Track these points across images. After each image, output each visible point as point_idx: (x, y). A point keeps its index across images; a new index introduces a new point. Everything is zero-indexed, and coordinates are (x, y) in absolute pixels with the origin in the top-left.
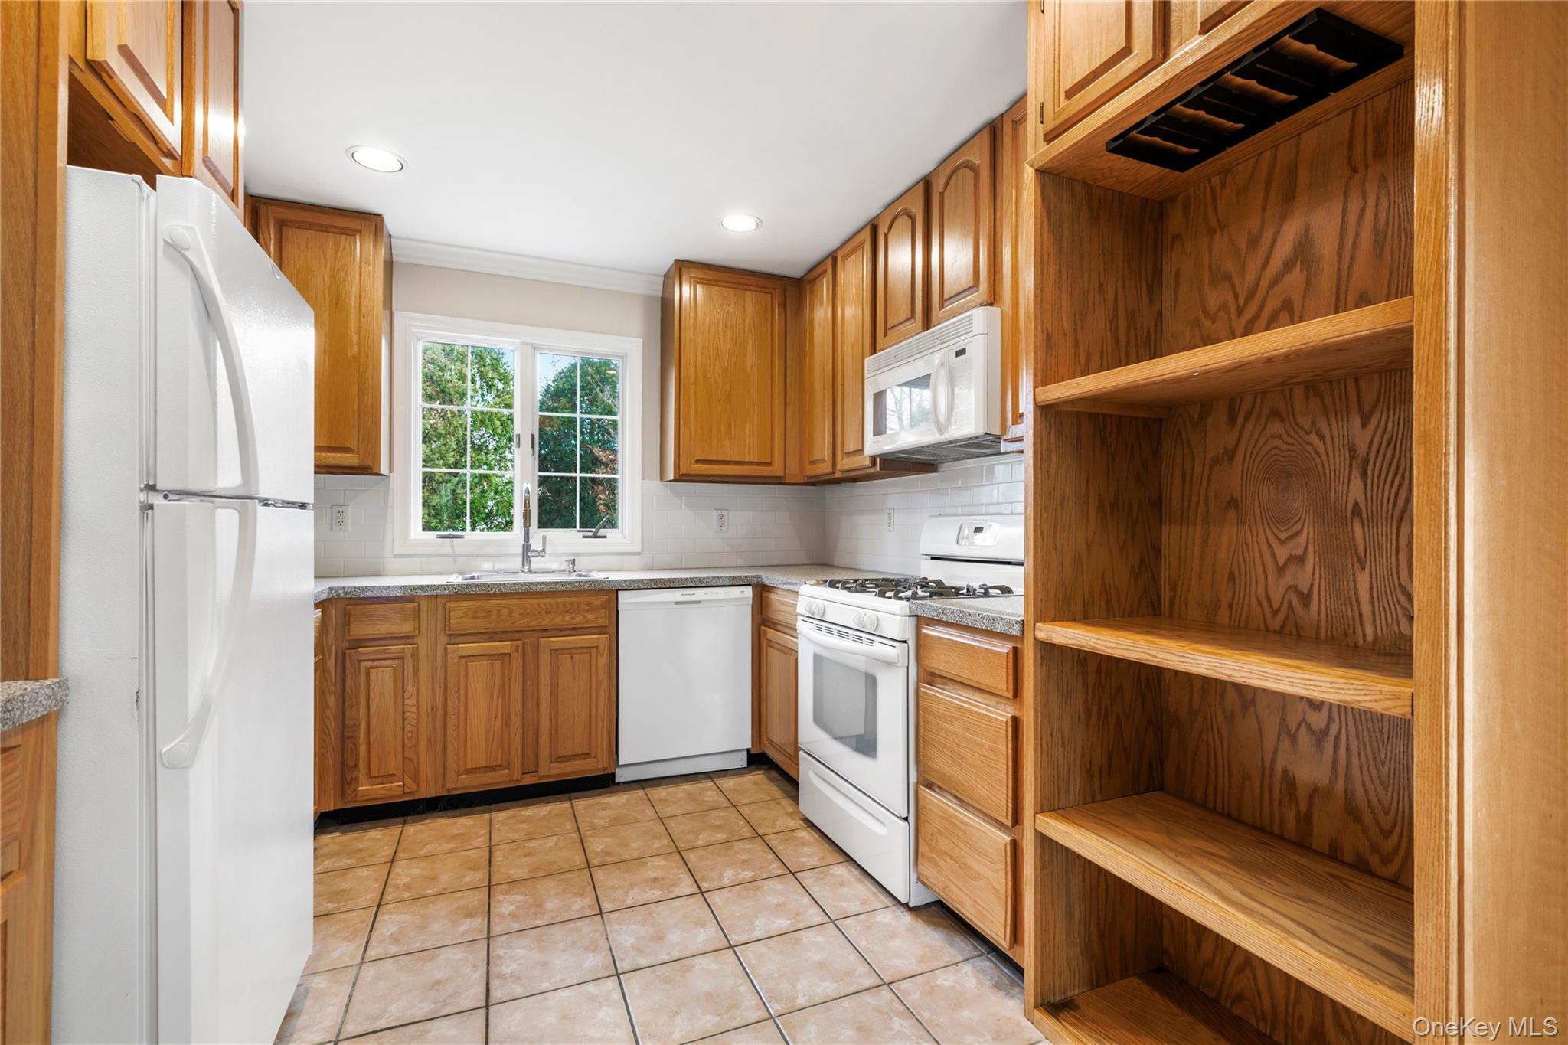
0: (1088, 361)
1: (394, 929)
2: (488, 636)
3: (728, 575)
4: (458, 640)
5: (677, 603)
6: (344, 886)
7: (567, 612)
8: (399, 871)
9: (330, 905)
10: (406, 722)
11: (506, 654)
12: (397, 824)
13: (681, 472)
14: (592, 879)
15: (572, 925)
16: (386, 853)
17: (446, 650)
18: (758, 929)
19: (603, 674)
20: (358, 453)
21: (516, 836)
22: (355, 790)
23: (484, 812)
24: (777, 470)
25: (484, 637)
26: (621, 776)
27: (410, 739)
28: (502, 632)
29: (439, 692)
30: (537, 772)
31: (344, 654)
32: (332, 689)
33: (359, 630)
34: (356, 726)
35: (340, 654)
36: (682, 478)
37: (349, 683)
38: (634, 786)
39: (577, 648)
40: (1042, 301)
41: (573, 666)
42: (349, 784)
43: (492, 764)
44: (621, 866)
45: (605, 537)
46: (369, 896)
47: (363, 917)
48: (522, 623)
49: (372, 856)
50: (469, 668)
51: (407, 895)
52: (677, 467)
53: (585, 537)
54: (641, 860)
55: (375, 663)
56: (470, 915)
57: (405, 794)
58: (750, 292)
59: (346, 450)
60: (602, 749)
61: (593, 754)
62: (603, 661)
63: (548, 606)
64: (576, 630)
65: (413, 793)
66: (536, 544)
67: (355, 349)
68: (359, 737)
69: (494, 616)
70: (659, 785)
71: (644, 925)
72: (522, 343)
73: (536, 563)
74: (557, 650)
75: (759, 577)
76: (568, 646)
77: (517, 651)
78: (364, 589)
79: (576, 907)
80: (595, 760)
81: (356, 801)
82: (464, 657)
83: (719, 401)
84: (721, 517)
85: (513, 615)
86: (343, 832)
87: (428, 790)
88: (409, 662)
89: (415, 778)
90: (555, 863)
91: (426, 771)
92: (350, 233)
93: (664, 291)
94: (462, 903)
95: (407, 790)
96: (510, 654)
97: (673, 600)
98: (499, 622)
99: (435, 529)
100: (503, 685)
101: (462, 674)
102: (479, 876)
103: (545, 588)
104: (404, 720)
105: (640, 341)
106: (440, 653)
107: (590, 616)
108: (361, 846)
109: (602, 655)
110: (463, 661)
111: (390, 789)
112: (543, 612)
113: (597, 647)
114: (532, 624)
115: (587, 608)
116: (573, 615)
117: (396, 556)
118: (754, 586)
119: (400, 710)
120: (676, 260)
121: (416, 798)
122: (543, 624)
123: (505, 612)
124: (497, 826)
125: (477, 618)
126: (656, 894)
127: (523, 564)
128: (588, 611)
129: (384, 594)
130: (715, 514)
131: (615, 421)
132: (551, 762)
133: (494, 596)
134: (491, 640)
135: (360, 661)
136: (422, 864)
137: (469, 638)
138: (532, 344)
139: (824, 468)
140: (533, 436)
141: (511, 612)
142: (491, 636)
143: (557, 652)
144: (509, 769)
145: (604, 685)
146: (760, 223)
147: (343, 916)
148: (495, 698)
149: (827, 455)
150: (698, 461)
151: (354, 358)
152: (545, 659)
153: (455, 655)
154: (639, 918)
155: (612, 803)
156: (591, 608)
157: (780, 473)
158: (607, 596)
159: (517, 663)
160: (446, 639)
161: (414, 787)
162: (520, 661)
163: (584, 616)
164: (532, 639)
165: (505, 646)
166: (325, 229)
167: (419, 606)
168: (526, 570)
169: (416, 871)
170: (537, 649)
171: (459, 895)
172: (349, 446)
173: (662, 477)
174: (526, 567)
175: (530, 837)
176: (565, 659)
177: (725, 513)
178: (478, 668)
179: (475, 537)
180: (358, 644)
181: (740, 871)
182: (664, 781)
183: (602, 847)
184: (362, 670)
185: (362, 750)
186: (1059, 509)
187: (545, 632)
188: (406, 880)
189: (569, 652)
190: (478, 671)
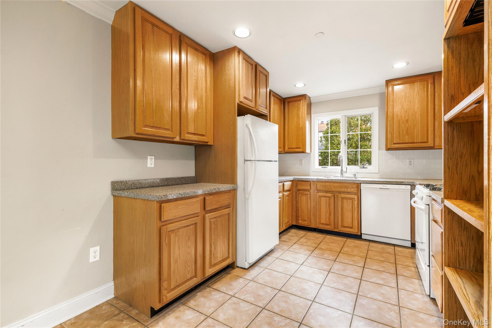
1: (295, 248)
2: (326, 192)
3: (401, 181)
4: (319, 192)
5: (380, 188)
6: (291, 238)
7: (346, 188)
8: (302, 239)
9: (288, 240)
10: (308, 209)
11: (330, 197)
12: (307, 232)
13: (388, 147)
14: (338, 255)
15: (327, 260)
16: (301, 236)
17: (316, 194)
18: (372, 280)
19: (356, 206)
20: (302, 149)
21: (329, 241)
22: (299, 222)
23: (325, 235)
24: (430, 144)
25: (324, 192)
26: (364, 237)
27: (309, 213)
28: (329, 191)
29: (315, 204)
30: (338, 229)
31: (297, 192)
32: (295, 199)
33: (300, 187)
34: (299, 208)
35: (296, 192)
36: (389, 149)
37: (297, 198)
38: (368, 241)
39: (348, 198)
40: (448, 84)
41: (347, 203)
42: (298, 220)
43: (327, 223)
44: (348, 255)
45: (367, 168)
46: (294, 241)
47: (291, 244)
48: (334, 189)
49: (299, 235)
50: (321, 199)
51: (300, 243)
53: (360, 168)
54: (354, 256)
55: (302, 195)
56: (309, 251)
57: (308, 225)
58: (416, 83)
59: (299, 148)
60: (356, 227)
61: (353, 228)
62: (356, 203)
63: (340, 186)
64: (349, 193)
65: (310, 225)
66: (344, 170)
67: (301, 126)
68: (299, 210)
69: (327, 187)
70: (375, 243)
71: (343, 267)
72: (342, 116)
73: (345, 175)
74: (343, 198)
75: (414, 182)
76: (346, 197)
77: (332, 196)
78: (300, 178)
79: (330, 258)
80: (354, 230)
81: (299, 224)
82: (320, 196)
83: (403, 123)
84: (410, 162)
85: (332, 187)
86: (297, 230)
87: (313, 226)
88: (309, 196)
89: (310, 222)
90: (333, 249)
91: (313, 221)
92: (300, 100)
94: (309, 248)
95: (308, 224)
96: (331, 197)
97: (379, 187)
98: (328, 189)
99: (321, 166)
100: (329, 205)
101: (320, 200)
102: (316, 246)
103: (339, 181)
104: (308, 208)
105: (378, 108)
106: (315, 195)
107: (352, 190)
108: (298, 233)
109: (356, 201)
110: (320, 197)
111: (305, 223)
112: (339, 187)
113: (354, 198)
114: (336, 190)
115: (351, 187)
116: (347, 189)
117: (312, 172)
119: (307, 206)
120: (386, 81)
121: (311, 227)
122: (339, 190)
123: (329, 186)
124: (326, 238)
125: (323, 187)
126: (351, 263)
127: (341, 175)
128: (351, 188)
129: (304, 180)
130: (408, 161)
131: (371, 133)
132: (342, 227)
134: (327, 193)
135: (299, 194)
136: (307, 240)
137: (321, 192)
138: (345, 115)
140: (345, 140)
141: (331, 187)
144: (331, 226)
145: (356, 209)
146: (408, 63)
147: (289, 243)
148: (327, 207)
151: (301, 127)
152: (340, 200)
153: (318, 195)
154: (343, 265)
155: (357, 242)
156: (352, 187)
157: (432, 145)
158: (358, 185)
159: (332, 199)
160: (316, 191)
161: (310, 224)
162: (333, 199)
163: (350, 189)
164: (336, 194)
165: (329, 195)
166: (295, 101)
167: (311, 183)
168: (342, 177)
169: (305, 240)
170: (338, 197)
171: (309, 247)
172: (300, 147)
173: (386, 149)
174: (342, 176)
175: (332, 242)
176: (345, 201)
177: (412, 160)
178: (323, 199)
179: (329, 168)
180: (299, 190)
181: (380, 268)
182: (378, 242)
183: (346, 250)
184: (300, 196)
185: (300, 213)
186: (459, 159)
187: (340, 192)
188: (302, 241)
189: (346, 198)
190: (323, 200)
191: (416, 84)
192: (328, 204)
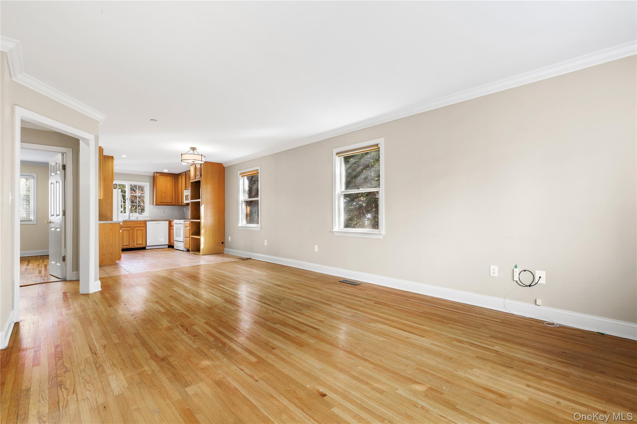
0: (196, 198)
4: (122, 228)
5: (156, 223)
7: (138, 224)
19: (144, 233)
23: (126, 251)
24: (174, 203)
26: (147, 248)
28: (129, 227)
30: (134, 246)
36: (156, 205)
38: (149, 249)
41: (140, 232)
43: (127, 245)
45: (143, 214)
48: (132, 226)
52: (156, 203)
53: (140, 214)
62: (144, 231)
63: (135, 223)
64: (140, 227)
69: (127, 225)
77: (131, 229)
80: (143, 245)
93: (153, 175)
105: (148, 184)
107: (142, 225)
110: (123, 231)
113: (143, 229)
116: (140, 224)
118: (169, 221)
120: (156, 172)
123: (129, 224)
125: (125, 225)
130: (163, 210)
131: (144, 196)
132: (136, 244)
133: (127, 222)
137: (124, 228)
139: (181, 204)
141: (130, 224)
142: (127, 227)
143: (137, 230)
144: (130, 245)
145: (144, 235)
148: (128, 236)
149: (181, 202)
150: (160, 203)
152: (135, 231)
156: (142, 224)
157: (174, 204)
158: (145, 222)
159: (131, 231)
165: (129, 229)
170: (134, 229)
173: (153, 205)
177: (165, 210)
182: (154, 249)
187: (135, 227)
189: (139, 230)
190: (125, 232)
191: (168, 177)
192: (128, 234)
